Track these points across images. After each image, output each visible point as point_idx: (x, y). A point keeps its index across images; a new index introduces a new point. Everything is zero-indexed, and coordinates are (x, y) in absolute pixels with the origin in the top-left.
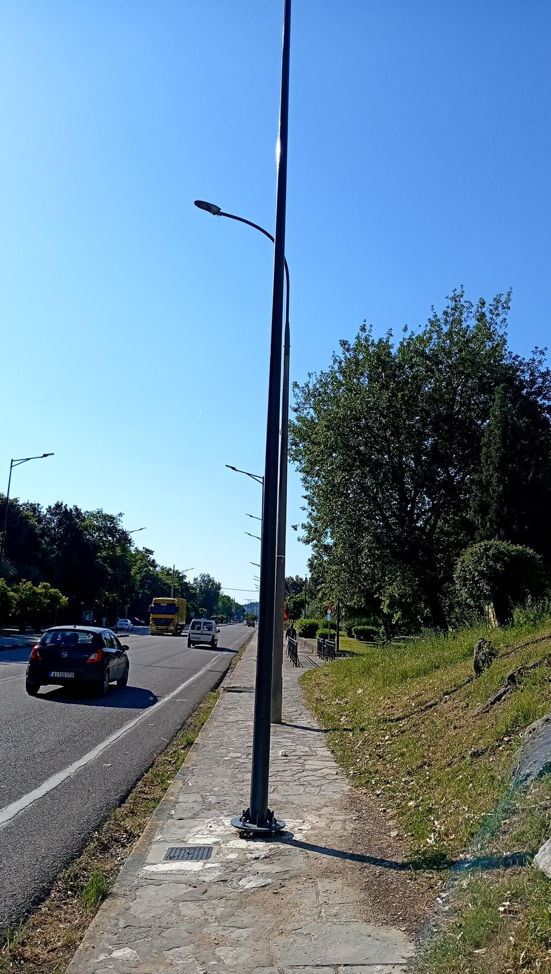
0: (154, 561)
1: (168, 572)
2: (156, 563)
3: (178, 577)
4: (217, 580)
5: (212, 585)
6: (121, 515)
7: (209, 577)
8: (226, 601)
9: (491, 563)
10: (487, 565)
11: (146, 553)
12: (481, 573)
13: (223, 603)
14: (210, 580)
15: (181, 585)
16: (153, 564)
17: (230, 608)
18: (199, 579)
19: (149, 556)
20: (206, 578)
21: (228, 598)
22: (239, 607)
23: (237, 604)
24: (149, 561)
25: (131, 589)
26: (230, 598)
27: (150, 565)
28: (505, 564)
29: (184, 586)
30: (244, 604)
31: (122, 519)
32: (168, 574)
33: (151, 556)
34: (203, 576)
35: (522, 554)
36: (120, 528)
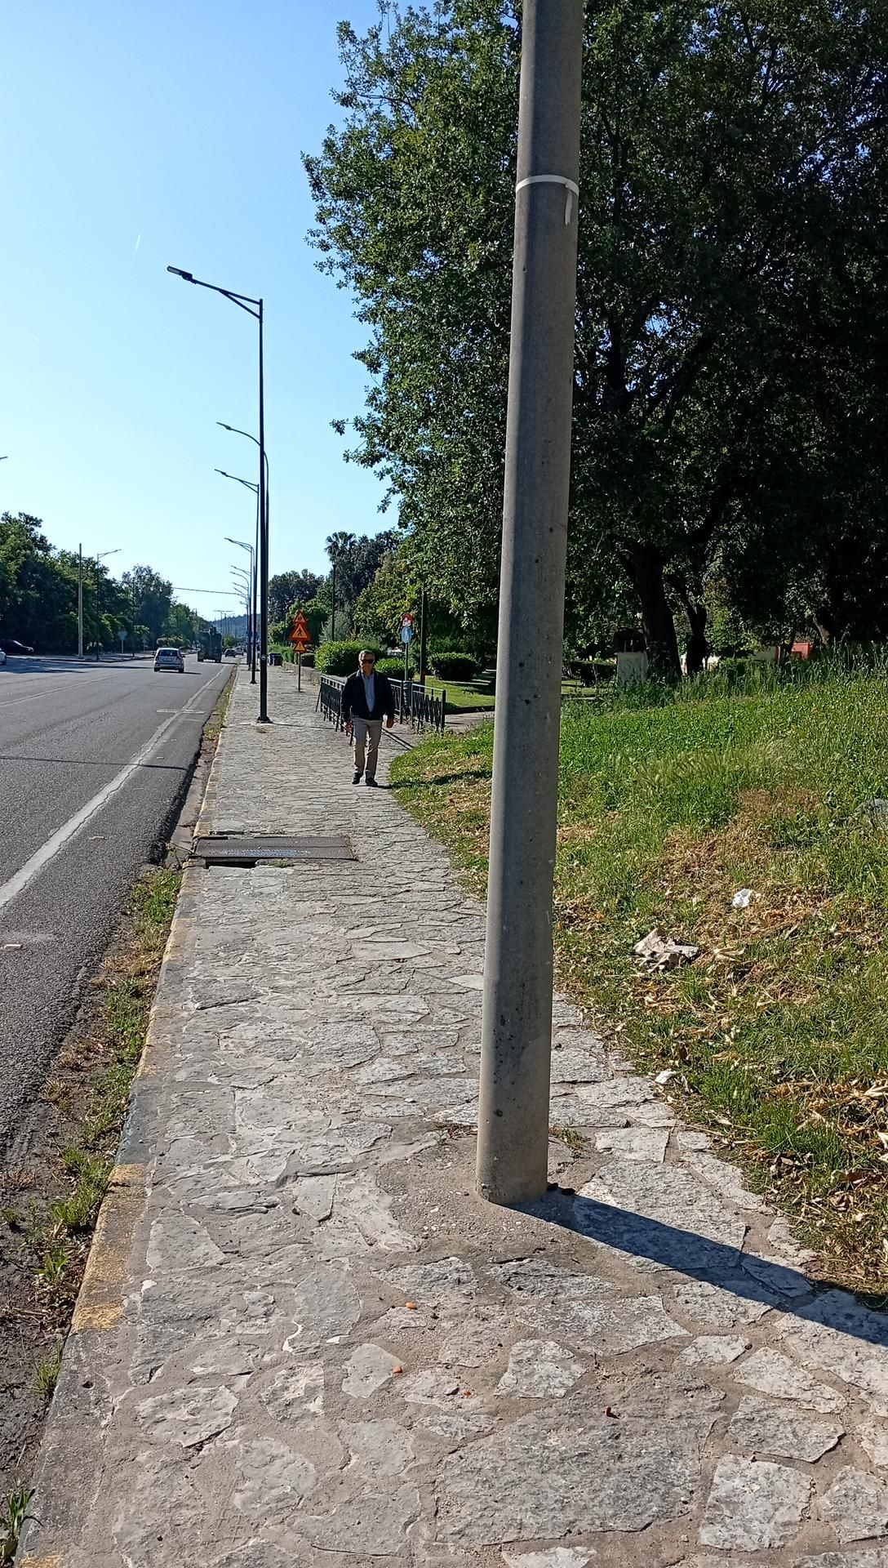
1: (74, 561)
2: (48, 543)
3: (92, 570)
4: (164, 578)
8: (183, 613)
11: (27, 523)
13: (177, 617)
14: (152, 578)
15: (99, 584)
16: (42, 543)
17: (190, 626)
18: (133, 575)
19: (33, 530)
20: (144, 574)
21: (186, 610)
22: (205, 624)
23: (201, 619)
24: (34, 539)
27: (36, 545)
29: (106, 586)
30: (213, 620)
32: (74, 565)
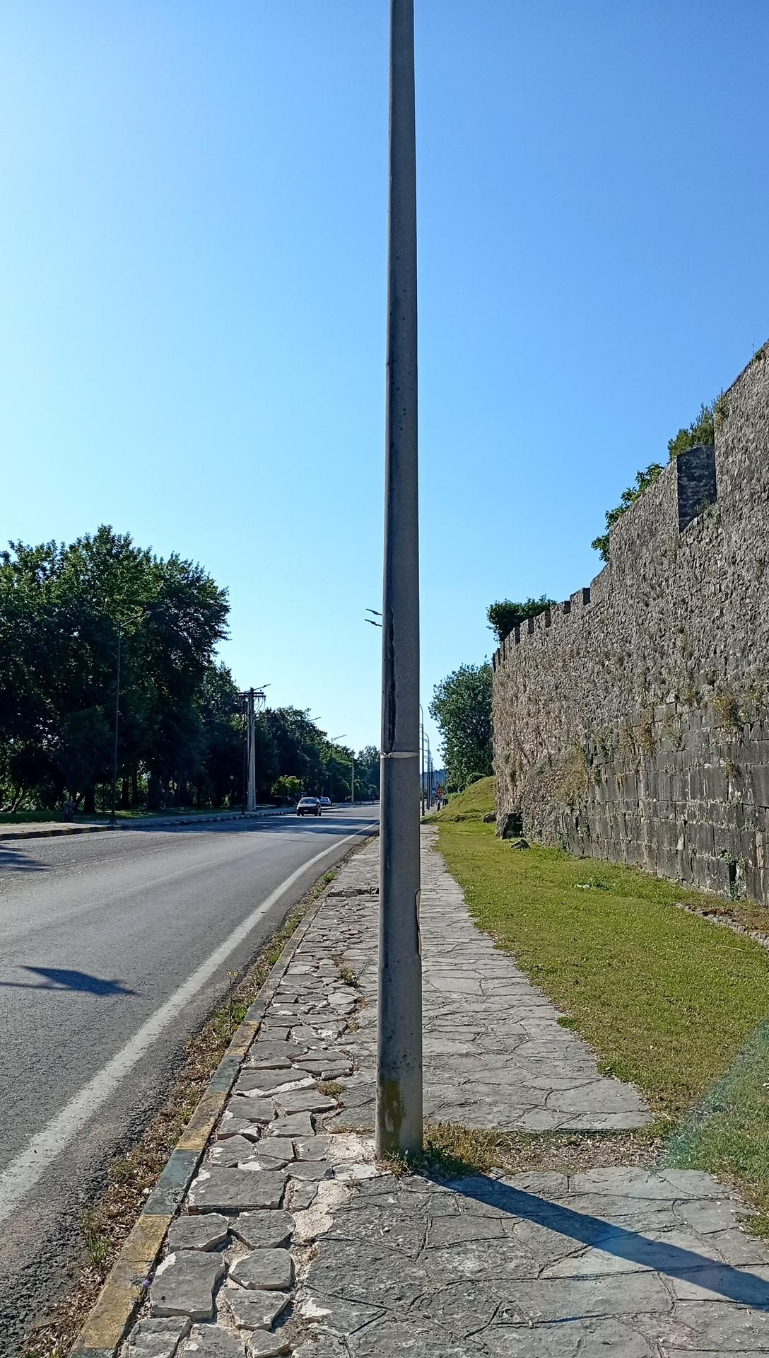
0: (327, 742)
6: (308, 710)
7: (375, 748)
25: (320, 773)
31: (309, 713)
33: (325, 737)
34: (368, 748)
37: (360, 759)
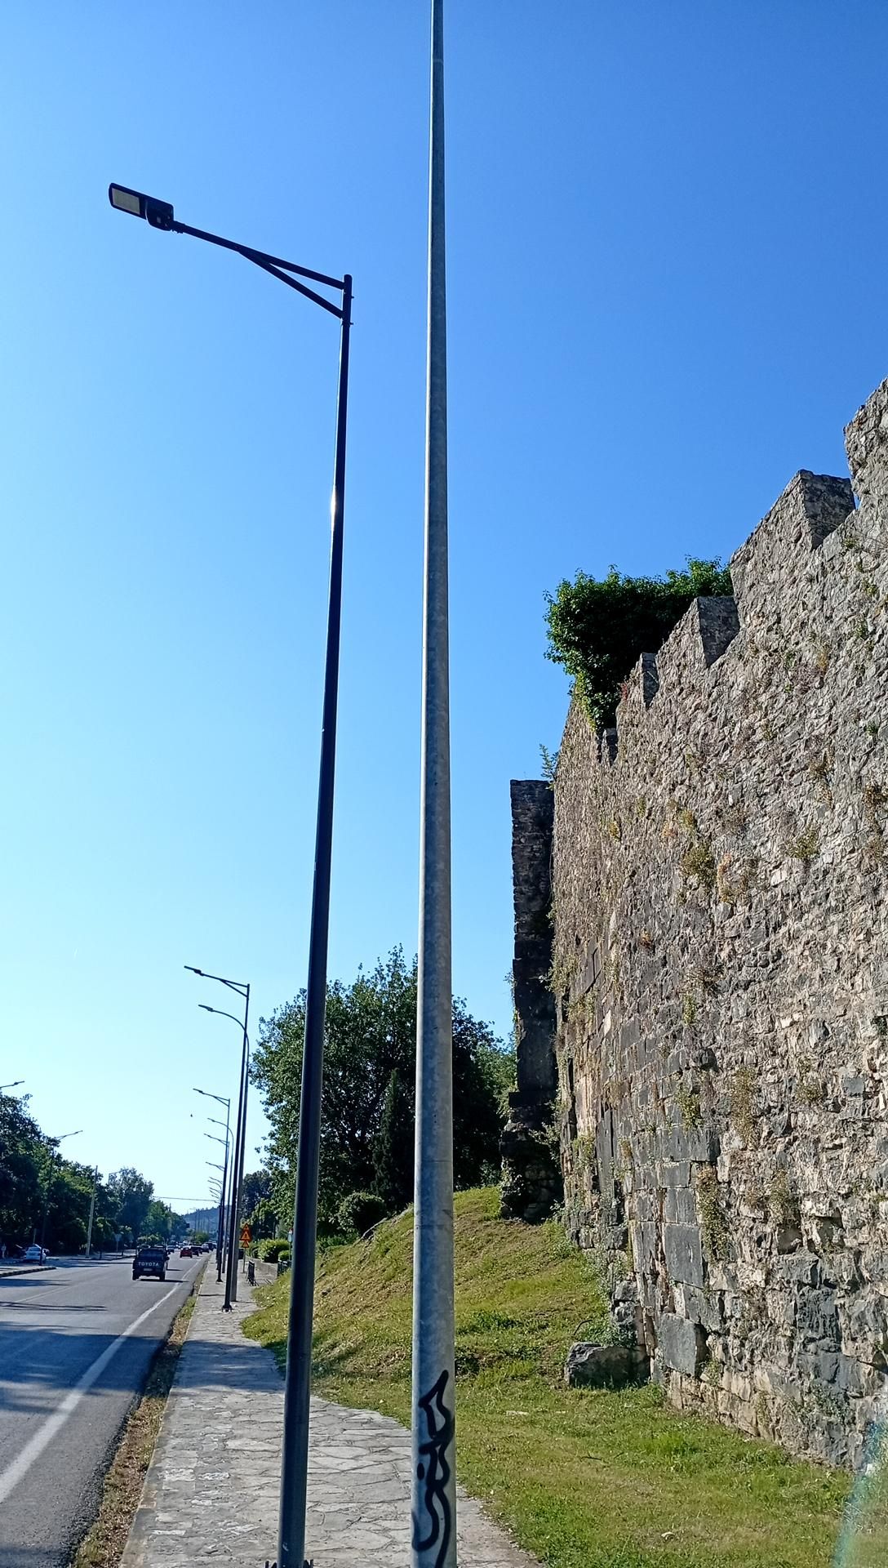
0: (59, 1156)
1: (75, 1171)
2: (62, 1159)
4: (146, 1179)
5: (139, 1187)
6: (27, 1097)
7: (135, 1173)
8: (159, 1211)
9: (355, 1207)
10: (353, 1208)
12: (349, 1213)
13: (154, 1215)
14: (136, 1179)
15: (95, 1190)
16: (58, 1160)
17: (165, 1223)
18: (119, 1176)
20: (129, 1176)
22: (178, 1219)
23: (175, 1215)
24: (53, 1158)
26: (163, 1205)
27: (57, 1163)
28: (361, 1207)
29: (100, 1191)
31: (29, 1102)
32: (74, 1174)
34: (124, 1172)
35: (372, 1202)
36: (27, 1116)
37: (111, 1187)
